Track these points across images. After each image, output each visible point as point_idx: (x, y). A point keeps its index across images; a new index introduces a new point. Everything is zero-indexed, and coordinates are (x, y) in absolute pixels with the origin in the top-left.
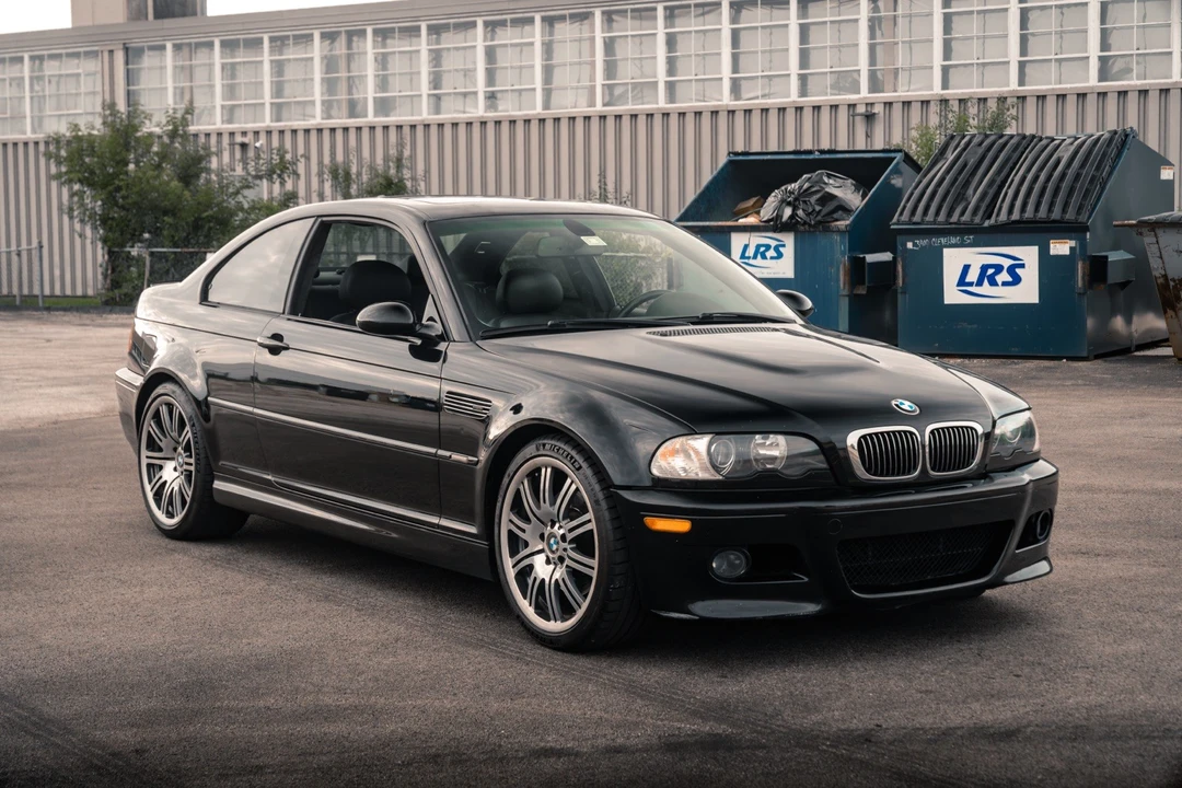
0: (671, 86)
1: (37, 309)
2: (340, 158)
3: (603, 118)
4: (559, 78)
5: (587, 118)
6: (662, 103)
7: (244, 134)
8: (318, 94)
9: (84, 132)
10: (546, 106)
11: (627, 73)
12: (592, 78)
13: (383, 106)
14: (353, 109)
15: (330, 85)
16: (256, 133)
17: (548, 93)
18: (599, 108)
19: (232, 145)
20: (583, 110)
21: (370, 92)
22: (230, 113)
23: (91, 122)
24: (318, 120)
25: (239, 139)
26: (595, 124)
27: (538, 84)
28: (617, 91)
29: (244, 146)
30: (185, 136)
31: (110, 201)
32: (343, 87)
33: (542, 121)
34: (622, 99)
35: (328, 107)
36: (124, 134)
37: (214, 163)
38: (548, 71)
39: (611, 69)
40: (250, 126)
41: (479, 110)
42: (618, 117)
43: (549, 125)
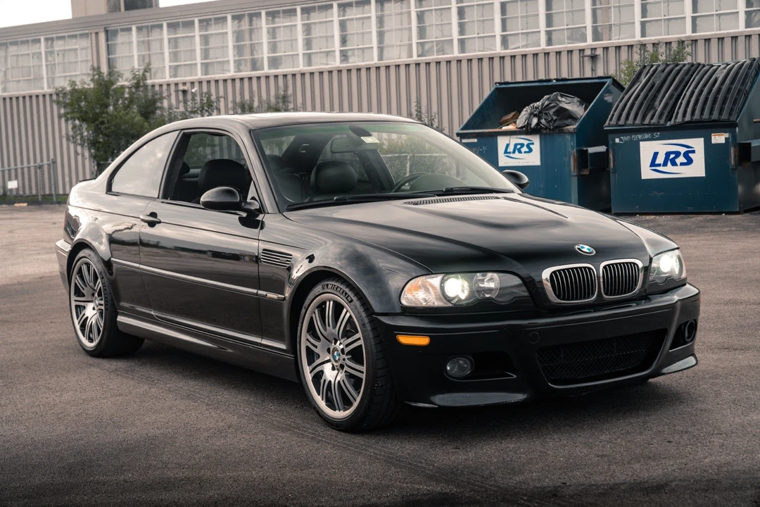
0: (462, 43)
1: (52, 203)
2: (247, 97)
3: (418, 65)
4: (388, 39)
5: (408, 65)
6: (456, 53)
7: (184, 84)
8: (231, 55)
9: (79, 86)
10: (381, 58)
11: (433, 35)
12: (410, 38)
13: (274, 62)
14: (255, 65)
15: (239, 49)
16: (192, 83)
17: (381, 50)
18: (415, 58)
19: (177, 91)
20: (404, 59)
21: (265, 53)
22: (175, 71)
23: (85, 81)
24: (231, 73)
25: (181, 87)
26: (413, 68)
27: (375, 44)
28: (427, 47)
29: (184, 92)
30: (146, 86)
31: (97, 130)
32: (247, 51)
33: (378, 68)
34: (430, 52)
35: (238, 64)
36: (105, 88)
37: (165, 104)
38: (381, 35)
39: (422, 32)
40: (188, 78)
41: (336, 63)
42: (428, 64)
43: (383, 71)
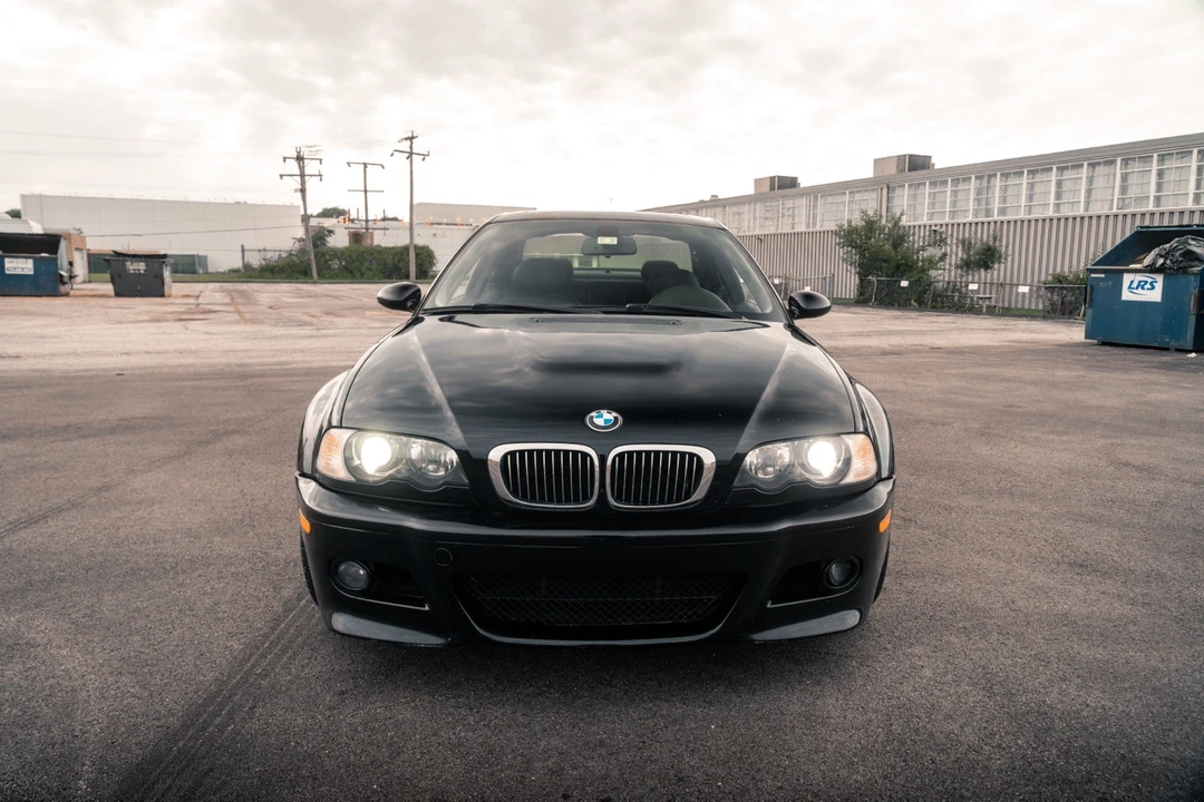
0: (1158, 199)
2: (967, 236)
3: (1116, 216)
4: (1095, 195)
5: (1107, 216)
6: (1151, 207)
7: (936, 226)
8: (971, 206)
9: (853, 224)
10: (1086, 210)
11: (1133, 191)
12: (1113, 195)
13: (1003, 211)
14: (988, 213)
15: (978, 201)
16: (941, 225)
17: (1087, 203)
18: (1115, 210)
19: (930, 231)
20: (1106, 211)
21: (996, 205)
22: (931, 215)
23: (858, 221)
24: (970, 218)
25: (933, 228)
26: (1111, 219)
27: (1082, 199)
28: (1127, 202)
29: (935, 231)
30: (899, 228)
31: (862, 255)
32: (983, 202)
33: (1082, 218)
34: (1129, 206)
35: (976, 213)
36: (871, 226)
37: (911, 238)
38: (1089, 191)
39: (1124, 189)
40: (939, 222)
41: (1050, 213)
42: (1125, 216)
43: (1086, 220)
